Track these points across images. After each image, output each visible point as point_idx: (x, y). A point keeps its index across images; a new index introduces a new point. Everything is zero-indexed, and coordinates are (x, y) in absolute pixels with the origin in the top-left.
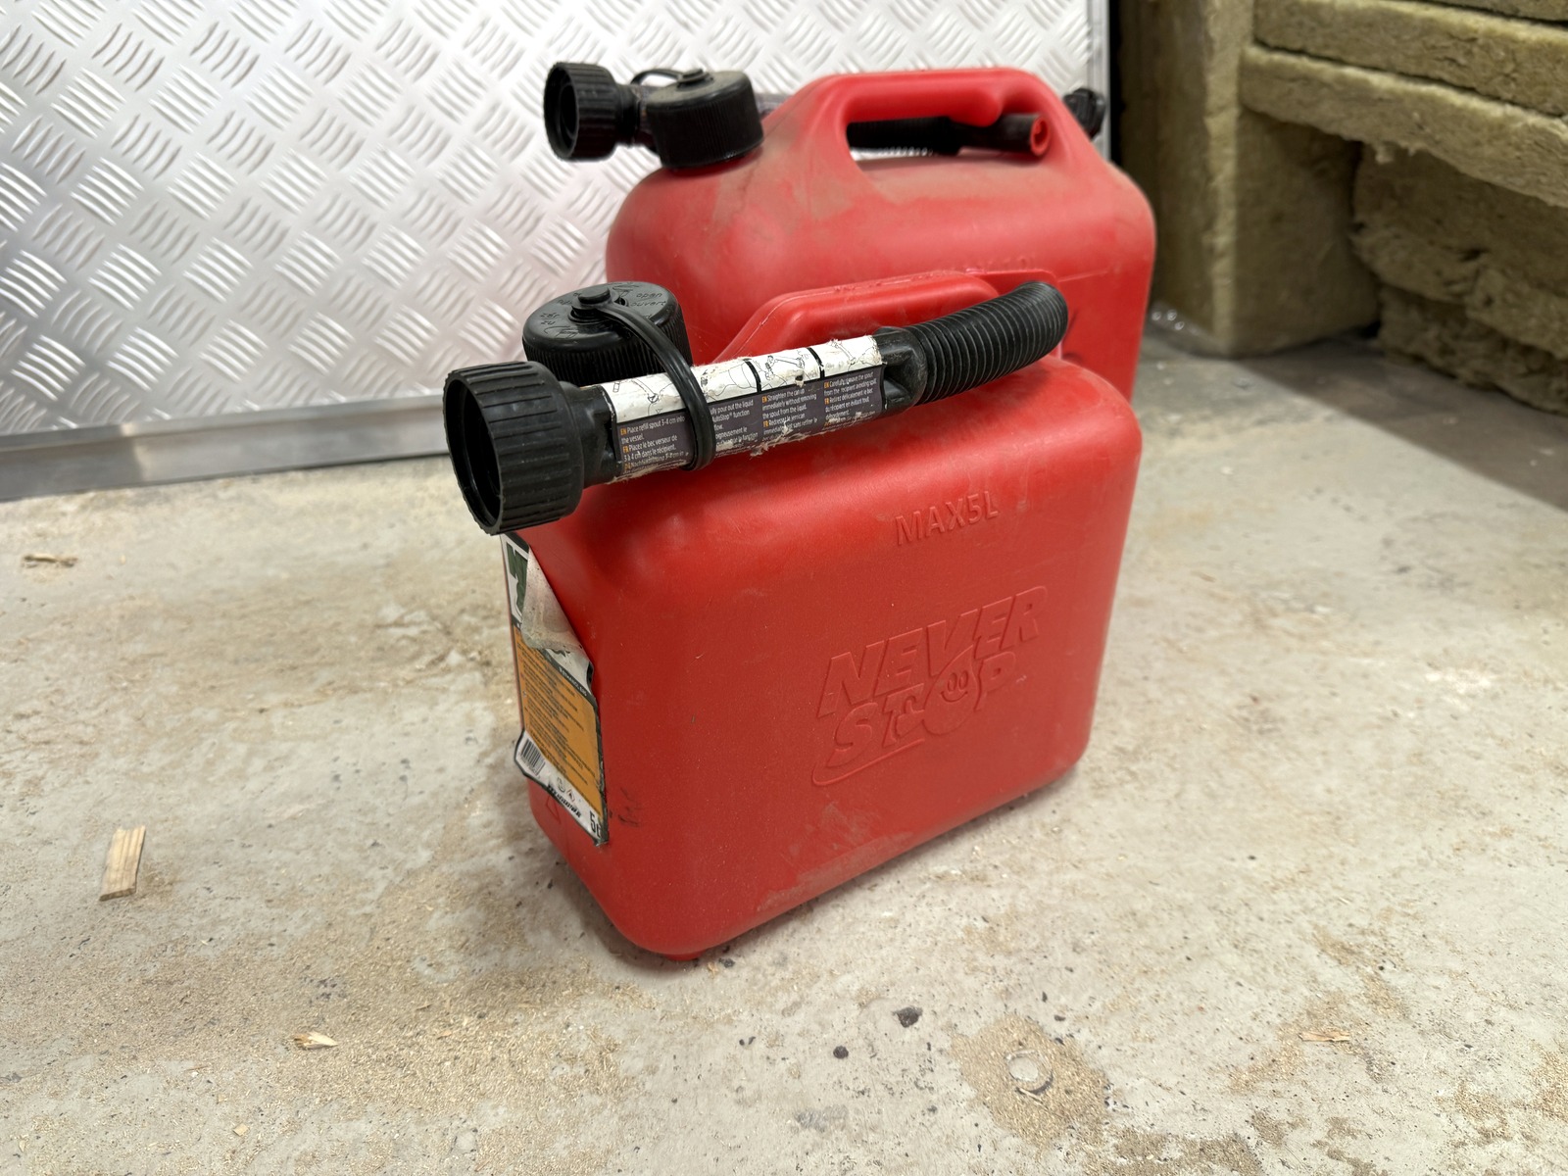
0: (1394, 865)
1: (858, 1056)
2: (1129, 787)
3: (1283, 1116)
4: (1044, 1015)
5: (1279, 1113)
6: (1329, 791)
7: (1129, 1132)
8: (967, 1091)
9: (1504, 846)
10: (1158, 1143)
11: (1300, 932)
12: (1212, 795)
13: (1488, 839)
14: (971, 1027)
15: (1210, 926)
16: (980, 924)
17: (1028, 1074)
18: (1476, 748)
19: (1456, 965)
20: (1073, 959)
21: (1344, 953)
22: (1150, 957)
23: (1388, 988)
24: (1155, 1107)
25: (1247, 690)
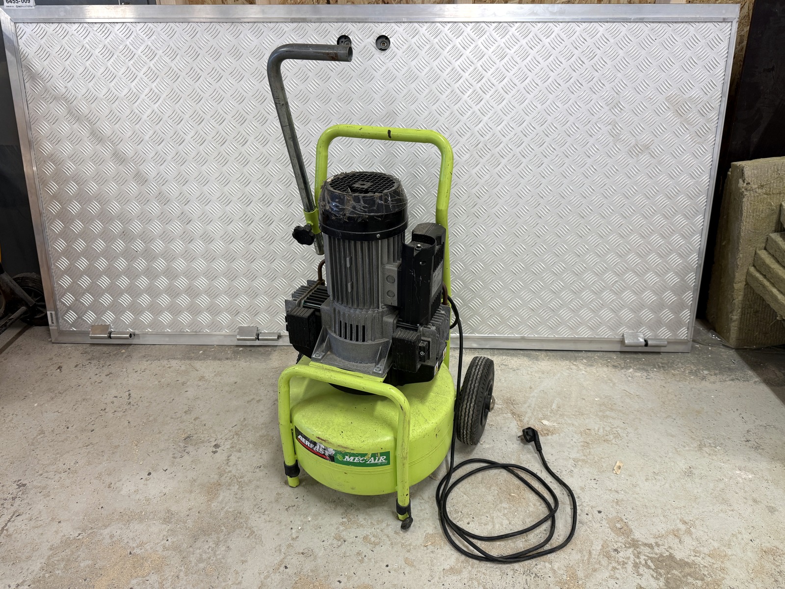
0: (704, 510)
1: (590, 515)
2: (654, 481)
3: (661, 544)
4: (624, 518)
5: (660, 543)
6: (698, 492)
7: (633, 539)
8: (608, 525)
9: (730, 513)
10: (637, 541)
11: (678, 517)
12: (671, 487)
13: (728, 511)
14: (610, 516)
15: (660, 511)
16: (616, 500)
17: (619, 526)
18: (738, 492)
19: (706, 531)
20: (631, 510)
21: (685, 523)
22: (646, 514)
23: (690, 531)
24: (639, 536)
25: (689, 465)
